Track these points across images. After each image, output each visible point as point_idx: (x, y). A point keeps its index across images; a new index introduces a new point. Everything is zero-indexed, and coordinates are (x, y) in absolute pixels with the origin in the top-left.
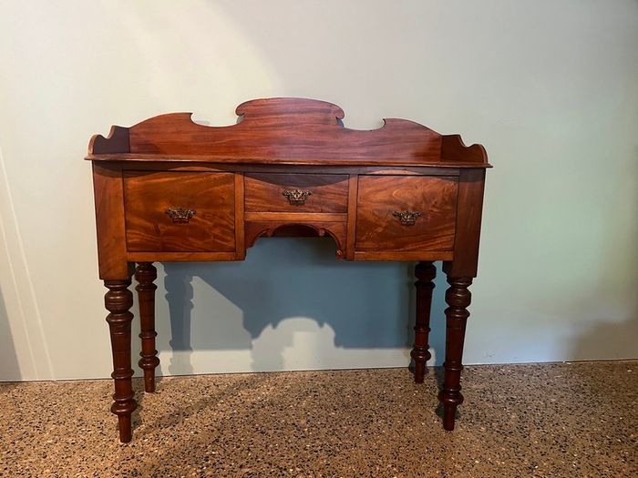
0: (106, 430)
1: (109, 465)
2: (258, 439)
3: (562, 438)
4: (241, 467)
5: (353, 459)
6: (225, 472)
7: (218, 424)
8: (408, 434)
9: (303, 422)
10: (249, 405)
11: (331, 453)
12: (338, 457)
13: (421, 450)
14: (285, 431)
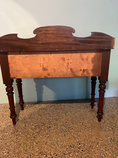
0: (4, 116)
1: (4, 124)
2: (39, 117)
3: (113, 115)
4: (35, 124)
5: (61, 122)
6: (31, 125)
7: (31, 114)
8: (75, 115)
9: (51, 113)
10: (38, 109)
11: (57, 120)
12: (58, 121)
13: (78, 119)
14: (46, 115)
